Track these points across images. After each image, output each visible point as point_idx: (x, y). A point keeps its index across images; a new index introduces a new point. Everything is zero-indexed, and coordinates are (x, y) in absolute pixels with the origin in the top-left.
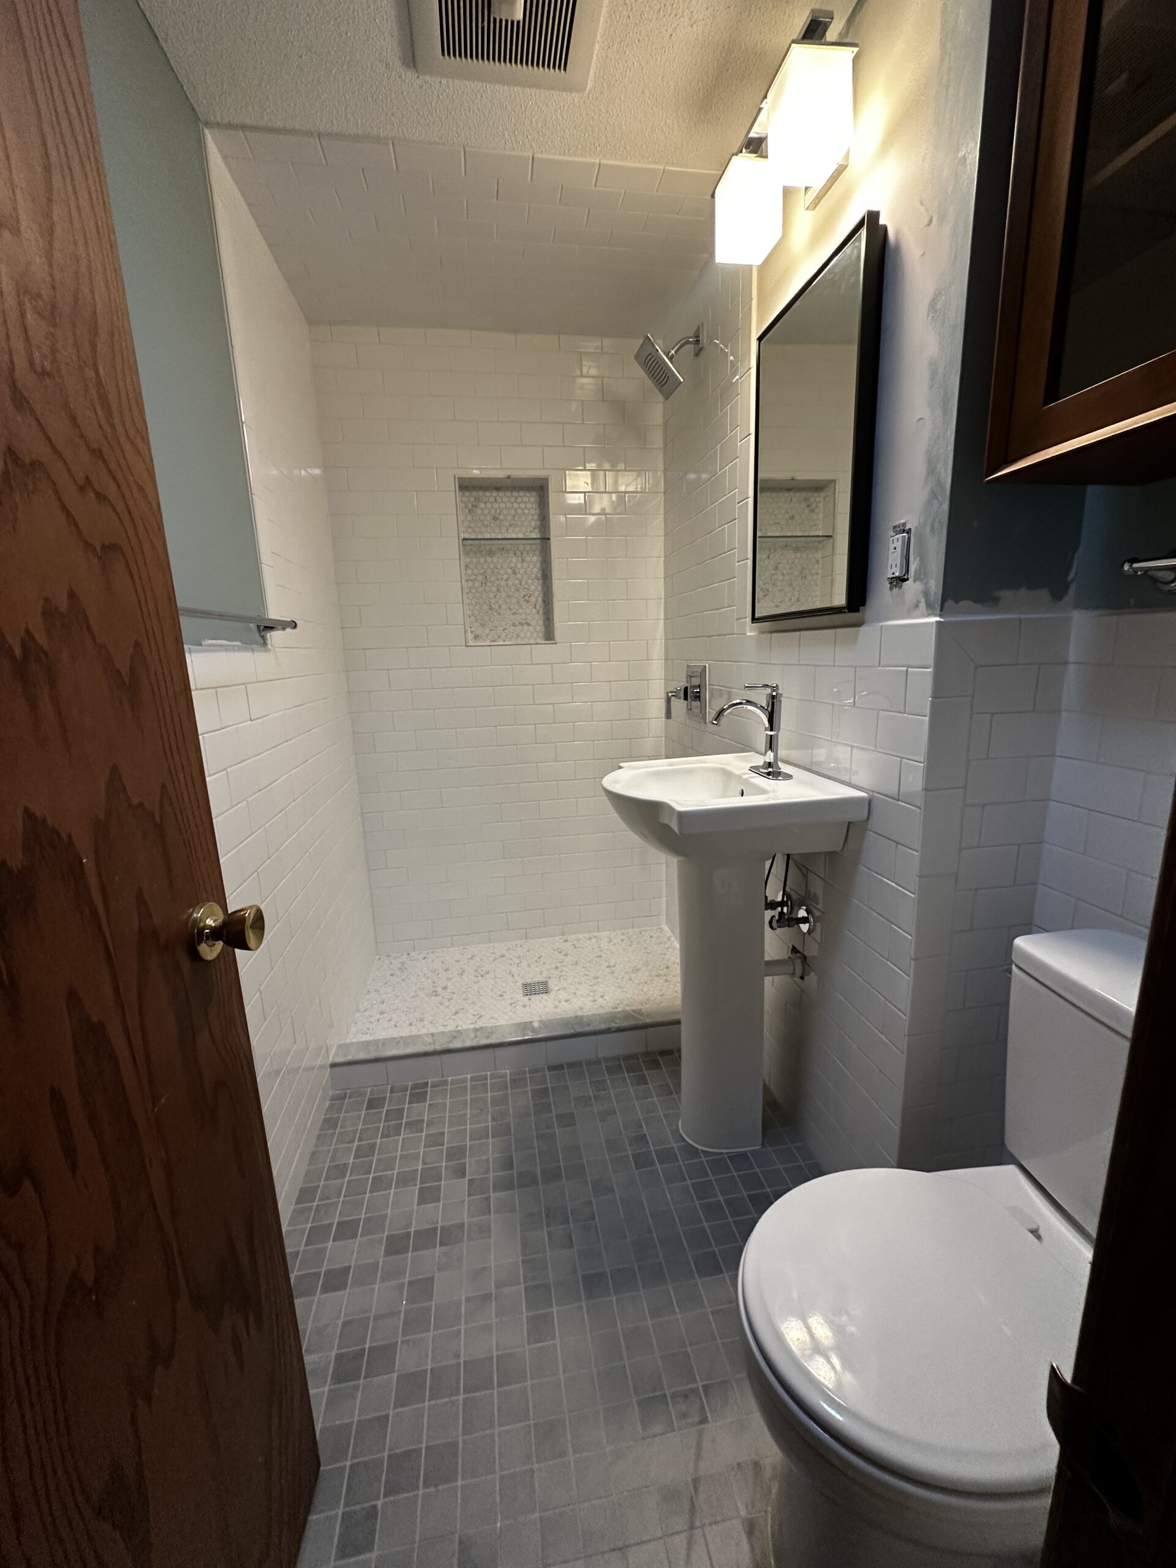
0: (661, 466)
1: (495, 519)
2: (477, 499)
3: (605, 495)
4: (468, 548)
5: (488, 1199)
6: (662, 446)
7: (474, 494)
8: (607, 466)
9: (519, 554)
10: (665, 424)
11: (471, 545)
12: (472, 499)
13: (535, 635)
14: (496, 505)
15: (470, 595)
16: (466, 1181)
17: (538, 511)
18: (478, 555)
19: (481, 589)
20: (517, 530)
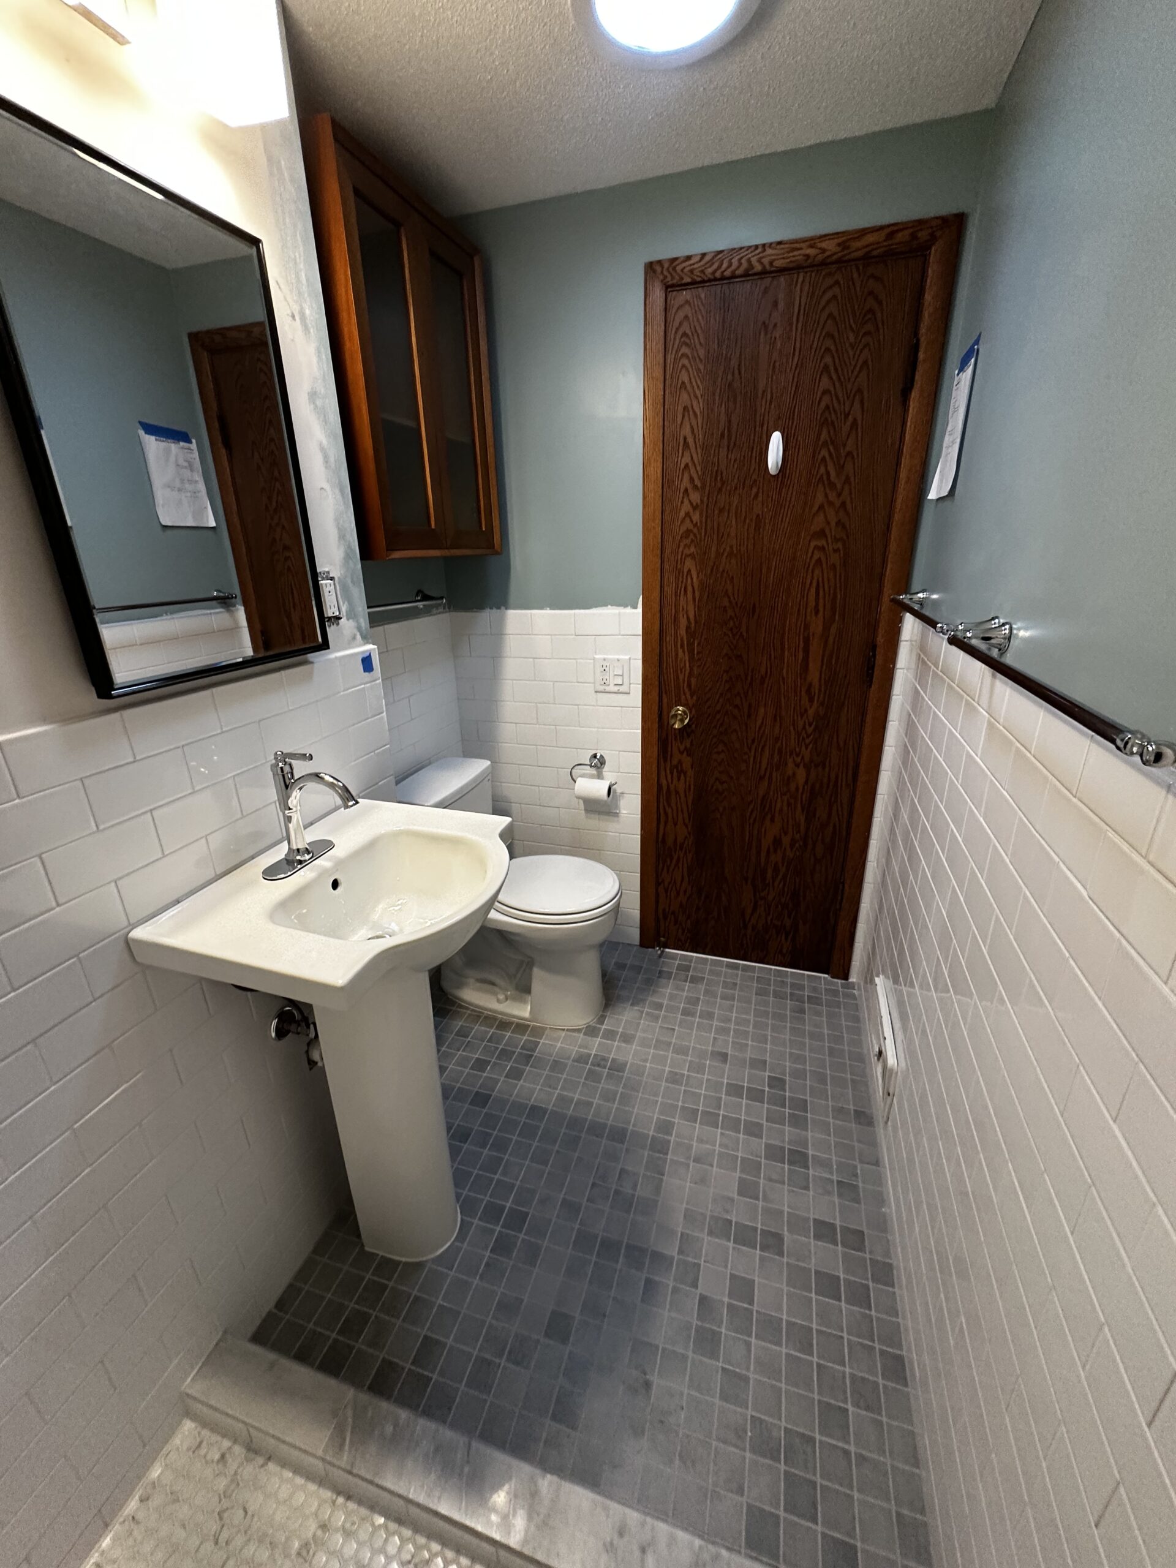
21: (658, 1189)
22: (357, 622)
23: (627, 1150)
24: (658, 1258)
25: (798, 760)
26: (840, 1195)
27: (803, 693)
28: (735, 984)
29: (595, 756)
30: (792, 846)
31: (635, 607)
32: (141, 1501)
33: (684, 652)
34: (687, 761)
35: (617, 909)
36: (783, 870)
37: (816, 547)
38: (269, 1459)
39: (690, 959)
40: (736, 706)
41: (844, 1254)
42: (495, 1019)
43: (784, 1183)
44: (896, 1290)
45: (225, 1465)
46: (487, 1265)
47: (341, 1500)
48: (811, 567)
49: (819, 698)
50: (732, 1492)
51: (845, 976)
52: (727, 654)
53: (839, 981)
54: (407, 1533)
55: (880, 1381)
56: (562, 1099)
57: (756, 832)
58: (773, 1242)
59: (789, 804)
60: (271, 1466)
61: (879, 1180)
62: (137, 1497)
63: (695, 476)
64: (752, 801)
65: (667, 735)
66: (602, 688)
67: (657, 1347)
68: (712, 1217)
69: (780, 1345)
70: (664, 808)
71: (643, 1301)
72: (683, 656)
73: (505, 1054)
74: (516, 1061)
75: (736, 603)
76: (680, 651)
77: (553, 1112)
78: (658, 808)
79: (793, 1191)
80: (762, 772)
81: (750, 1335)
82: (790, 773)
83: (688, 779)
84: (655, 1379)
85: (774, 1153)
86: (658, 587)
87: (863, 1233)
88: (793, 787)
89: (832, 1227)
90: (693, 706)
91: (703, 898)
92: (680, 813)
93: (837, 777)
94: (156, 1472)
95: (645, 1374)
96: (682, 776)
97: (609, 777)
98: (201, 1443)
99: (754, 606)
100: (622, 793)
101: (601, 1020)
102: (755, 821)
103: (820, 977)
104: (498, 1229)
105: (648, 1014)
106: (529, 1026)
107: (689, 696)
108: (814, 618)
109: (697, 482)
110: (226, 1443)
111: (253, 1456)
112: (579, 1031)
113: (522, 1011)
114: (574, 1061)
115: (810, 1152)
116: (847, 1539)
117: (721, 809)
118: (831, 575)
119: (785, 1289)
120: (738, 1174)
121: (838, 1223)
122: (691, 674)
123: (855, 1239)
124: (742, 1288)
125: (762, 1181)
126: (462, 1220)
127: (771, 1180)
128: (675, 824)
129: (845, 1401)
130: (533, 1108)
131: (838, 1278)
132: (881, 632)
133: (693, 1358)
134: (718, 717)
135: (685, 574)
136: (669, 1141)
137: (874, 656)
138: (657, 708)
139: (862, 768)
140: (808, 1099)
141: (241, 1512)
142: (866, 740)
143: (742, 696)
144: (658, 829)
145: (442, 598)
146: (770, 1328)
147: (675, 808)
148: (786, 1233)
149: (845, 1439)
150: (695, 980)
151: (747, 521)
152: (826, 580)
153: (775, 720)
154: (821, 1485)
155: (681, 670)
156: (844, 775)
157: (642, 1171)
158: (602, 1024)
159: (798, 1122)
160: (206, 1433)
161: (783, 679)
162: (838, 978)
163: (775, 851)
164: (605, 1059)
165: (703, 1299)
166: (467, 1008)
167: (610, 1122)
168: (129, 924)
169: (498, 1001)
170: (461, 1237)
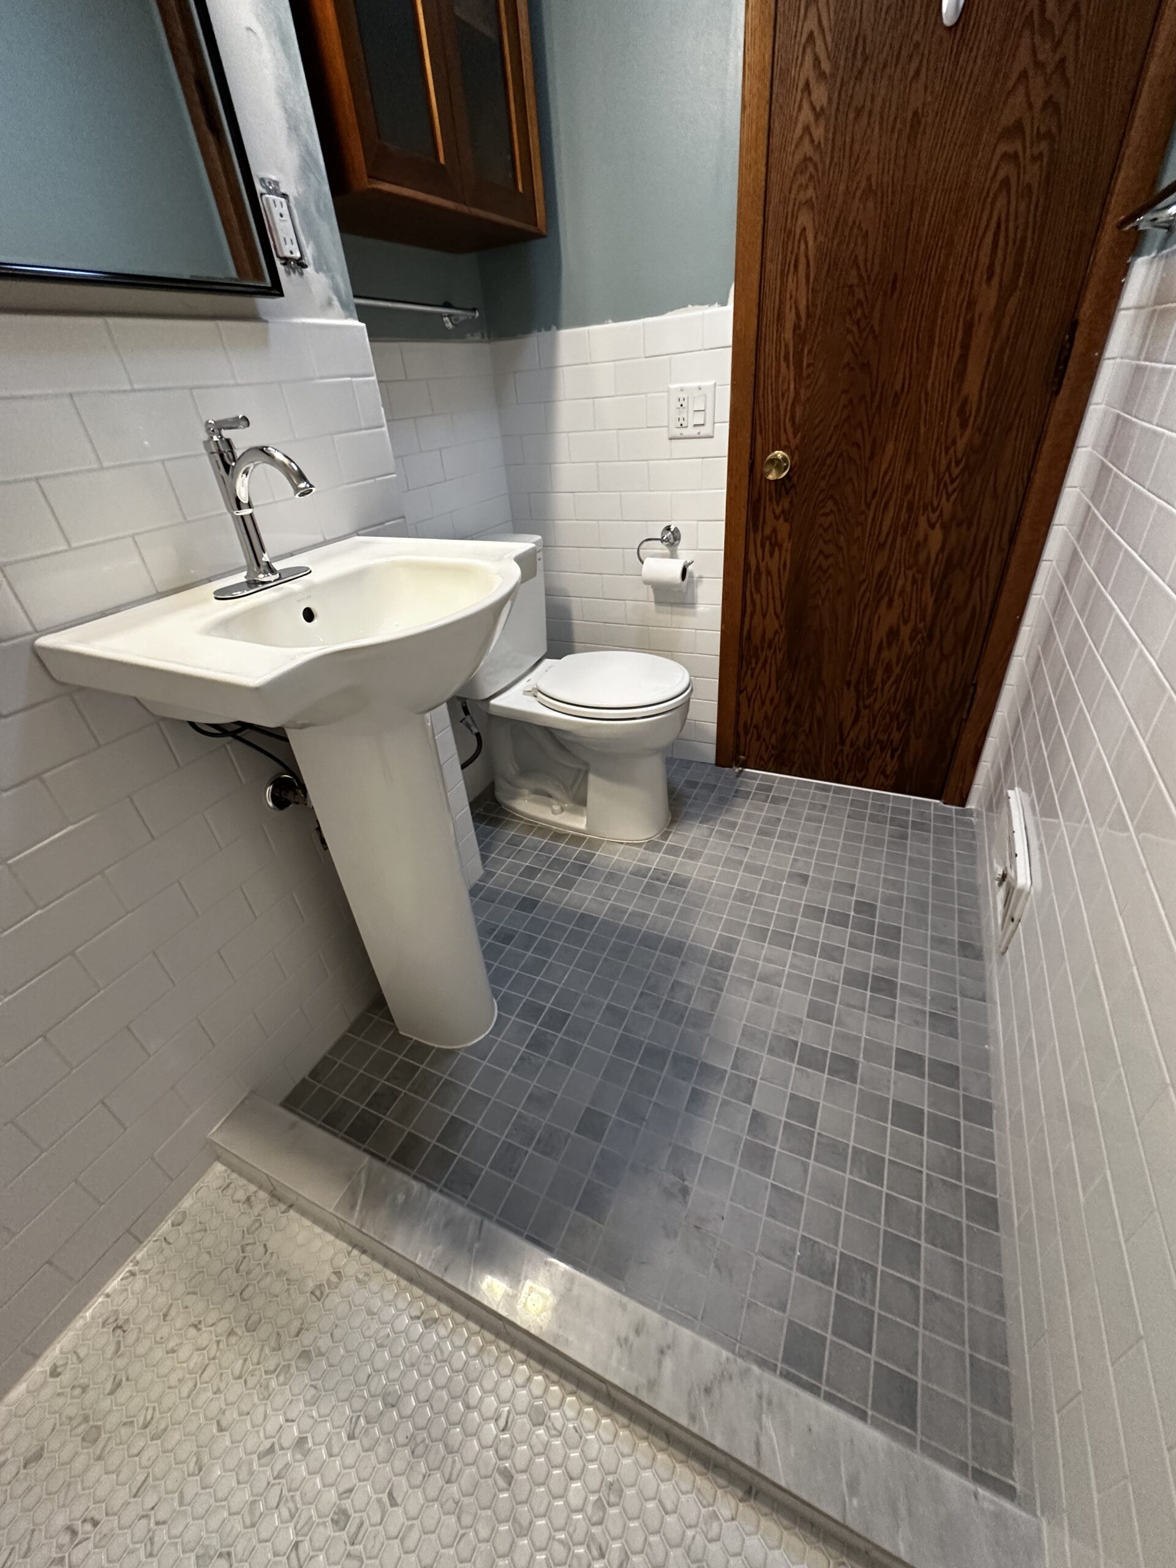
21: (714, 1004)
22: (333, 278)
23: (683, 963)
24: (709, 1072)
25: (934, 517)
26: (933, 1027)
27: (954, 413)
28: (825, 806)
29: (668, 528)
30: (912, 639)
31: (724, 303)
32: (173, 1225)
33: (788, 367)
34: (784, 528)
35: (685, 705)
36: (897, 670)
37: (1005, 156)
38: (291, 1206)
39: (773, 779)
40: (856, 444)
41: (932, 1090)
42: (549, 830)
43: (864, 1010)
44: (994, 1131)
45: (251, 1207)
46: (522, 1058)
47: (355, 1252)
48: (991, 195)
49: (975, 420)
50: (772, 1307)
51: (963, 802)
52: (848, 363)
53: (954, 807)
54: (418, 1292)
55: (964, 1221)
56: (613, 908)
57: (866, 621)
58: (845, 1068)
59: (914, 581)
60: (292, 1212)
61: (983, 1016)
62: (170, 1222)
63: (823, 56)
64: (864, 580)
65: (760, 494)
66: (677, 432)
67: (699, 1155)
68: (775, 1037)
69: (844, 1171)
70: (752, 596)
71: (686, 1110)
72: (788, 373)
73: (558, 864)
74: (568, 871)
75: (869, 278)
76: (783, 364)
77: (604, 922)
78: (744, 593)
79: (874, 1018)
80: (882, 538)
81: (809, 1157)
82: (920, 537)
83: (784, 553)
84: (694, 1186)
85: (855, 979)
86: (758, 266)
87: (957, 1068)
88: (922, 557)
89: (921, 1058)
90: (797, 448)
91: (792, 709)
92: (771, 600)
93: (986, 540)
94: (187, 1203)
95: (684, 1180)
96: (777, 549)
97: (684, 554)
98: (228, 1186)
99: (896, 276)
100: (701, 577)
101: (665, 835)
102: (866, 606)
103: (930, 803)
104: (536, 1026)
105: (718, 831)
106: (584, 838)
107: (791, 435)
108: (984, 285)
109: (826, 66)
110: (253, 1188)
111: (276, 1202)
112: (639, 845)
113: (578, 823)
114: (632, 873)
115: (900, 981)
116: (909, 1375)
117: (824, 592)
118: (1022, 207)
119: (855, 1115)
120: (809, 997)
121: (927, 1055)
122: (796, 399)
123: (947, 1073)
124: (805, 1110)
125: (837, 1006)
126: (499, 1015)
127: (848, 1005)
128: (764, 616)
129: (918, 1235)
130: (583, 916)
131: (922, 1111)
132: (1090, 296)
133: (739, 1171)
134: (829, 461)
135: (797, 236)
136: (732, 958)
137: (1072, 340)
138: (748, 455)
139: (1026, 522)
140: (903, 926)
141: (261, 1249)
142: (1038, 480)
143: (865, 427)
144: (742, 622)
145: (474, 310)
146: (834, 1152)
147: (764, 594)
148: (861, 1059)
149: (915, 1275)
150: (776, 800)
151: (898, 125)
152: (1012, 217)
153: (908, 459)
154: (879, 1315)
155: (783, 395)
156: (997, 536)
157: (698, 985)
158: (666, 839)
159: (888, 949)
160: (234, 1176)
161: (926, 394)
162: (952, 804)
163: (890, 645)
164: (666, 874)
165: (756, 1116)
166: (521, 819)
167: (666, 935)
168: (36, 631)
169: (554, 812)
170: (497, 1030)
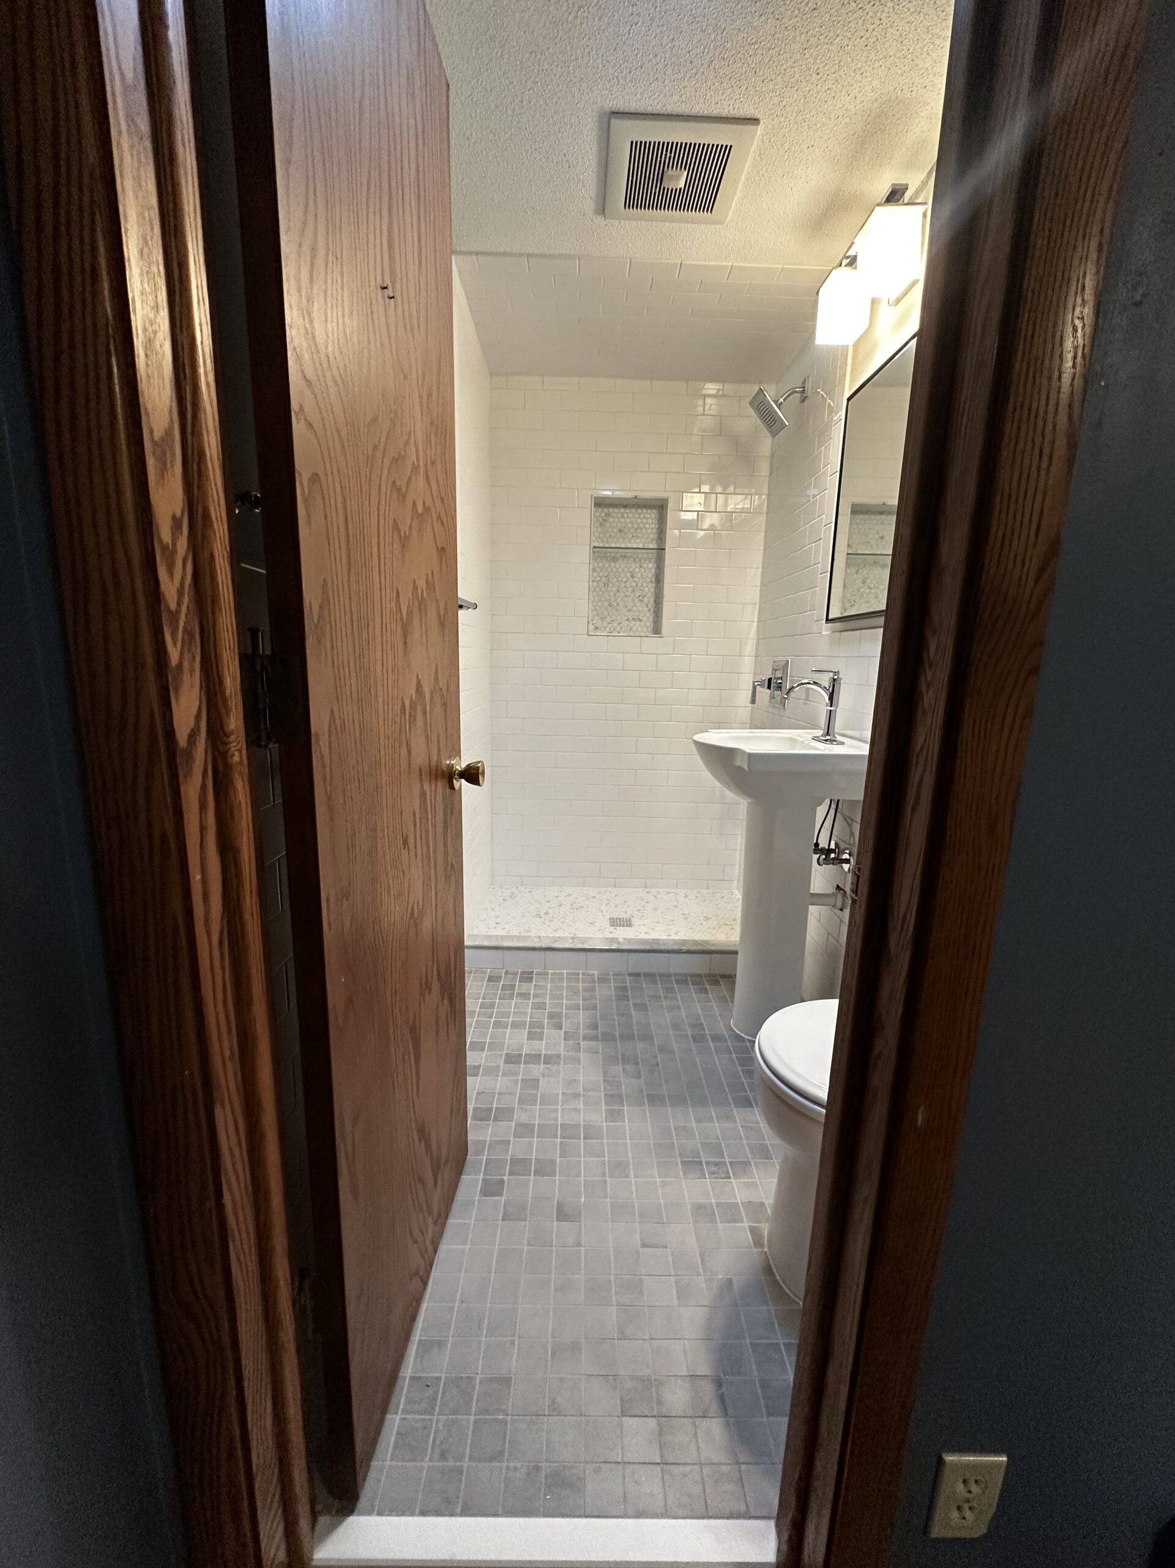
0: (765, 490)
1: (620, 531)
2: (607, 515)
3: (716, 514)
4: (597, 554)
5: (579, 1044)
6: (768, 474)
7: (606, 510)
8: (719, 489)
9: (637, 560)
10: (772, 456)
11: (600, 553)
12: (603, 515)
13: (645, 630)
14: (622, 520)
15: (595, 594)
16: (562, 1033)
17: (657, 526)
18: (604, 560)
19: (603, 589)
20: (638, 541)
23: (642, 1091)
24: (592, 1038)
56: (729, 1119)
58: (513, 1059)
68: (559, 1063)
71: (597, 1020)
85: (504, 1114)
120: (540, 1093)
125: (518, 1092)
127: (510, 1094)
136: (607, 1105)
157: (622, 1080)
164: (714, 1174)
165: (560, 1029)
167: (670, 1108)
